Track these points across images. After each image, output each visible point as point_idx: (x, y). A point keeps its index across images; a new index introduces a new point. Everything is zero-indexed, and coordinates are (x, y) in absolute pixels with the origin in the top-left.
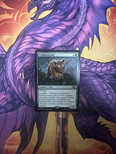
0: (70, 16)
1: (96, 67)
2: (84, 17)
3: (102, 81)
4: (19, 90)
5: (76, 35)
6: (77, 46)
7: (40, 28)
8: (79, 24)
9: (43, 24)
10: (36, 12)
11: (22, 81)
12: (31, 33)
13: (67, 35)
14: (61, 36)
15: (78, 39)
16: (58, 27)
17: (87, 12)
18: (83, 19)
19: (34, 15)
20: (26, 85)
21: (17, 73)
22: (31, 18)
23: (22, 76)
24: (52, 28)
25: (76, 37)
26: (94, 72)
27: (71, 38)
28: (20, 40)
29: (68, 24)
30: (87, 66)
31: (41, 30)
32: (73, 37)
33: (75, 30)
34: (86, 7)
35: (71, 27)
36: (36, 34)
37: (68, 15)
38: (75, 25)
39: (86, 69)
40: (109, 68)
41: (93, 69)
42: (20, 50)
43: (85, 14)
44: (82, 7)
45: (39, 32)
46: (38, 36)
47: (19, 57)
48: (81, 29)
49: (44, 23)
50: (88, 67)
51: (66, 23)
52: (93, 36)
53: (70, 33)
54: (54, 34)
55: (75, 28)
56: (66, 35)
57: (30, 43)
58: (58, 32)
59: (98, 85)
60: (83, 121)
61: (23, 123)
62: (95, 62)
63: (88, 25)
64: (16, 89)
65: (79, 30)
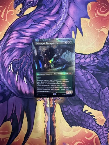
0: (53, 11)
2: (67, 12)
3: (86, 72)
4: (9, 82)
5: (60, 29)
7: (26, 24)
8: (62, 19)
9: (28, 20)
10: (22, 9)
11: (11, 74)
12: (17, 29)
14: (45, 30)
15: (62, 33)
16: (43, 22)
17: (69, 7)
18: (65, 14)
19: (20, 11)
20: (15, 77)
21: (6, 67)
22: (17, 15)
23: (10, 69)
24: (37, 23)
25: (60, 31)
26: (78, 64)
27: (55, 33)
28: (8, 35)
29: (52, 19)
31: (27, 25)
32: (57, 31)
33: (59, 25)
34: (68, 3)
35: (55, 22)
36: (22, 29)
37: (52, 11)
38: (58, 19)
40: (92, 59)
41: (77, 61)
42: (8, 45)
43: (67, 9)
44: (64, 2)
45: (25, 27)
46: (24, 31)
47: (7, 51)
48: (64, 24)
49: (30, 19)
51: (50, 19)
53: (54, 27)
54: (39, 29)
55: (58, 23)
56: (50, 29)
57: (17, 38)
58: (43, 27)
59: (83, 76)
60: (69, 110)
61: (13, 113)
62: (78, 54)
63: (70, 19)
64: (5, 82)
65: (62, 24)
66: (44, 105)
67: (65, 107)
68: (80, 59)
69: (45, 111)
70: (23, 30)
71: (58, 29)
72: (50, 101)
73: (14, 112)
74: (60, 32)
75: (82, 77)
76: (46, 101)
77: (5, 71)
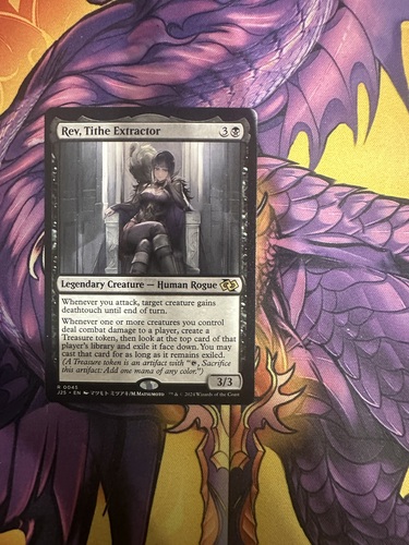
1: (393, 223)
4: (27, 331)
5: (295, 75)
6: (301, 126)
7: (130, 40)
8: (307, 24)
9: (142, 20)
11: (41, 286)
12: (85, 64)
13: (252, 73)
14: (224, 75)
15: (307, 93)
16: (212, 36)
21: (16, 250)
23: (40, 264)
24: (184, 41)
25: (294, 83)
26: (381, 250)
27: (273, 89)
28: (36, 95)
29: (257, 22)
30: (346, 220)
31: (133, 48)
32: (280, 80)
33: (291, 52)
35: (273, 37)
36: (108, 66)
38: (291, 25)
39: (343, 235)
41: (378, 235)
42: (34, 141)
46: (117, 77)
47: (29, 173)
48: (318, 47)
49: (148, 17)
50: (351, 225)
51: (250, 20)
52: (375, 80)
53: (269, 63)
54: (194, 68)
55: (290, 42)
56: (247, 73)
58: (212, 61)
59: (403, 311)
60: (329, 484)
61: (40, 490)
62: (385, 202)
63: (349, 27)
64: (10, 326)
65: (307, 48)
66: (201, 454)
67: (307, 472)
68: (393, 229)
69: (205, 488)
70: (112, 69)
71: (289, 75)
72: (231, 436)
73: (42, 485)
74: (298, 87)
75: (398, 315)
76: (209, 435)
77: (10, 273)
